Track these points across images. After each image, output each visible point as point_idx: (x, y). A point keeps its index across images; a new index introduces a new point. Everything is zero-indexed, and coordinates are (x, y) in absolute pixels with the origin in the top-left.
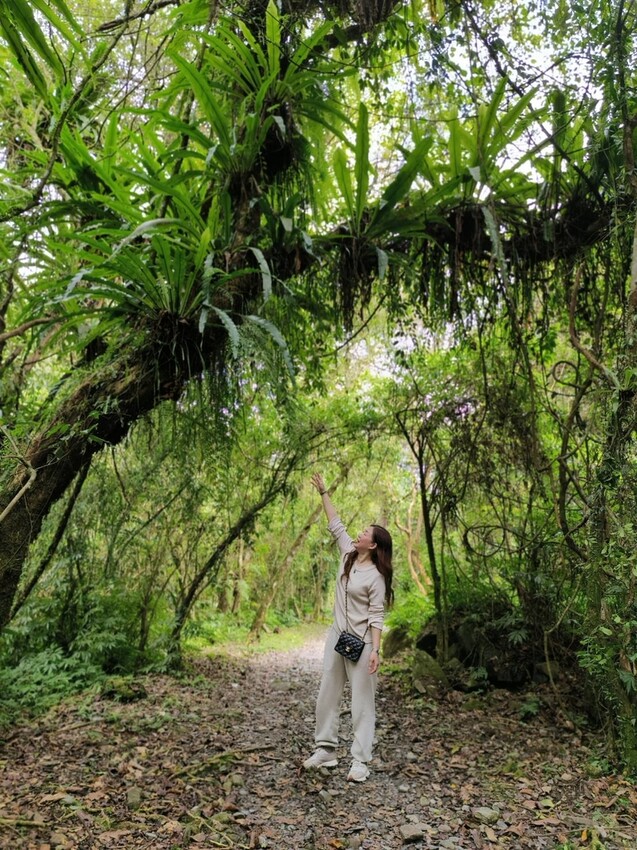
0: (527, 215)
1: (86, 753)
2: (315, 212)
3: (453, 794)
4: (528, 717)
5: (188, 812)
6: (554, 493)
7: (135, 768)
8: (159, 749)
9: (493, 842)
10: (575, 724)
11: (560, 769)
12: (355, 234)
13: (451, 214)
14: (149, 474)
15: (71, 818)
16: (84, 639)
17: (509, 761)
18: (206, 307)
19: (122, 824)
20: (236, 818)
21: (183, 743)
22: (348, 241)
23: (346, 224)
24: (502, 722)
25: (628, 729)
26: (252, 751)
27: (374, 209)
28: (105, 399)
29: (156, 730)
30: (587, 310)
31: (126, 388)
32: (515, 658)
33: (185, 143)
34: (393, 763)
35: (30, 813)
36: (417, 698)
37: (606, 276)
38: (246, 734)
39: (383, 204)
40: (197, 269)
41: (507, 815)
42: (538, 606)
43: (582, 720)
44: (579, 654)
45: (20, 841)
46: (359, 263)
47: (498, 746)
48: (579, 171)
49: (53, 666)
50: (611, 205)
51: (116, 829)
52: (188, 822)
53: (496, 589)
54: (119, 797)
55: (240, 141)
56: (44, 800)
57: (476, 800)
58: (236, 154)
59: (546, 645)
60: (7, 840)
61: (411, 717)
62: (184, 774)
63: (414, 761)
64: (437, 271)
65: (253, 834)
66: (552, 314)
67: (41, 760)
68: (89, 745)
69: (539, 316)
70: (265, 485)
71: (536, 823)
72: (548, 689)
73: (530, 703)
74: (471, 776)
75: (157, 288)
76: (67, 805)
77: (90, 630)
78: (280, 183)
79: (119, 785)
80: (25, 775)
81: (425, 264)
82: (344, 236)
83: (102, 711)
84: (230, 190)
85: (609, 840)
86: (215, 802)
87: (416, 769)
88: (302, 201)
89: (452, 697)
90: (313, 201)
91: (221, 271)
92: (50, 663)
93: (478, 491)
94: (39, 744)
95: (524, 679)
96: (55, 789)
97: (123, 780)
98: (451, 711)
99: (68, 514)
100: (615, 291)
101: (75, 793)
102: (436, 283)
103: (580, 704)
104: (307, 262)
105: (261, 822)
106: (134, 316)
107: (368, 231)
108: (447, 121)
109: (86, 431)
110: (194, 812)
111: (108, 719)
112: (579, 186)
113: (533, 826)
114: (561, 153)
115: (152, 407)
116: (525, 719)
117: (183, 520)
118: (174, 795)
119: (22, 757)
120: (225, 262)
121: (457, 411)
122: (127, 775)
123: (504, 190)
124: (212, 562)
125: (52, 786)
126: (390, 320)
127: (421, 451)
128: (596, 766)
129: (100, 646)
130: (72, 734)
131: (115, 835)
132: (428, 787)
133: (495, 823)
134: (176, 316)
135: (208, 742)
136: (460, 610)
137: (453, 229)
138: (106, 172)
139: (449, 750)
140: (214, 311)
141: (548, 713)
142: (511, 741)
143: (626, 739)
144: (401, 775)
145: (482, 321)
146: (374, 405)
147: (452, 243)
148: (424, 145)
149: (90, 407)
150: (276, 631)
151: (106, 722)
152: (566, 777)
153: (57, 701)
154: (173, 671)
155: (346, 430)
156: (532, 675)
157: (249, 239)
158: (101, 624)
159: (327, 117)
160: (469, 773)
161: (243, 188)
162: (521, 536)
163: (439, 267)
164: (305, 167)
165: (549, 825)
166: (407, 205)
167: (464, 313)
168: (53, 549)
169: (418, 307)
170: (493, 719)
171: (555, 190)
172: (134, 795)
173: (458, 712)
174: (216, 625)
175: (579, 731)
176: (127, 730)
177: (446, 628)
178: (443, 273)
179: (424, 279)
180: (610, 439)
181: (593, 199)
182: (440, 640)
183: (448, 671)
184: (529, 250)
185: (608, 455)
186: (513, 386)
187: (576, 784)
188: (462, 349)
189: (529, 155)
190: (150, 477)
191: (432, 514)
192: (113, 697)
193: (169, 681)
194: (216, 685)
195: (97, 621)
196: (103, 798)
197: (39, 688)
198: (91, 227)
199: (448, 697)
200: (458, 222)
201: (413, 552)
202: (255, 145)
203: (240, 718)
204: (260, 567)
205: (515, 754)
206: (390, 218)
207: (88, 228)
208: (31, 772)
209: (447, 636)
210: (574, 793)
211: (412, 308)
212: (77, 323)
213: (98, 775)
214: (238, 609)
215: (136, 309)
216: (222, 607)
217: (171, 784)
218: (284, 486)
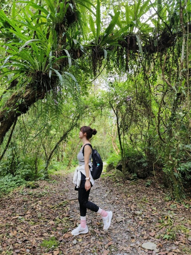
0: (149, 38)
1: (23, 204)
2: (83, 37)
3: (129, 208)
4: (148, 186)
5: (56, 218)
6: (156, 124)
7: (39, 207)
8: (45, 201)
9: (141, 221)
10: (161, 187)
11: (157, 200)
12: (96, 44)
13: (126, 38)
14: (35, 122)
15: (21, 223)
16: (19, 171)
17: (144, 198)
18: (51, 69)
19: (37, 223)
20: (69, 218)
21: (52, 199)
22: (94, 47)
23: (93, 41)
24: (141, 188)
25: (176, 188)
26: (72, 200)
27: (102, 36)
28: (20, 99)
29: (43, 196)
30: (166, 68)
31: (27, 96)
32: (144, 171)
33: (40, 13)
34: (112, 201)
35: (9, 222)
36: (117, 183)
37: (173, 57)
38: (69, 195)
39: (105, 34)
40: (47, 56)
41: (144, 213)
42: (151, 156)
43: (163, 186)
44: (163, 169)
45: (7, 230)
46: (98, 54)
47: (140, 194)
48: (165, 23)
49: (10, 180)
50: (175, 34)
51: (35, 225)
52: (56, 221)
53: (139, 152)
54: (35, 215)
55: (58, 12)
56: (13, 218)
57: (135, 209)
58: (57, 16)
59: (153, 166)
60: (4, 230)
61: (116, 188)
62: (53, 208)
63: (118, 200)
64: (122, 56)
65: (75, 223)
66: (156, 70)
67: (10, 207)
68: (24, 201)
69: (153, 70)
70: (70, 124)
71: (153, 215)
72: (153, 178)
73: (149, 182)
74: (133, 203)
75: (34, 63)
76: (20, 219)
77: (20, 169)
78: (71, 27)
79: (34, 212)
80: (6, 212)
81: (118, 54)
82: (93, 45)
83: (27, 192)
84: (55, 29)
85: (173, 218)
86: (63, 214)
87: (118, 202)
88: (79, 33)
89: (127, 182)
90: (82, 33)
91: (55, 57)
92: (9, 179)
93: (133, 124)
94: (9, 202)
95: (147, 176)
96: (16, 215)
97: (35, 210)
98: (127, 186)
99: (11, 135)
100: (175, 62)
101: (22, 215)
102: (122, 60)
103: (162, 182)
104: (81, 54)
105: (76, 219)
106: (27, 72)
107: (100, 44)
108: (125, 6)
109: (15, 110)
110: (57, 218)
111: (29, 194)
112: (165, 28)
113: (152, 216)
114: (160, 18)
115: (35, 102)
116: (147, 187)
117: (46, 135)
118: (51, 214)
119: (4, 206)
120: (56, 54)
121: (127, 100)
122: (36, 209)
123: (142, 29)
124: (56, 147)
125: (14, 214)
126: (107, 72)
127: (117, 113)
128: (167, 199)
129: (24, 173)
130: (19, 199)
131: (35, 226)
132: (122, 206)
133: (141, 215)
134: (41, 72)
135: (59, 198)
136: (128, 158)
137: (127, 43)
138: (13, 23)
139: (127, 196)
140: (54, 70)
141: (153, 185)
142: (144, 193)
143: (176, 191)
144: (114, 204)
145: (135, 73)
146: (103, 99)
147: (126, 47)
148: (117, 14)
149: (16, 102)
150: (75, 166)
151: (28, 195)
152: (160, 202)
153: (12, 190)
154: (46, 179)
155: (94, 107)
156: (149, 175)
157: (63, 46)
158: (23, 167)
159: (86, 4)
160: (133, 202)
161: (60, 29)
162: (146, 136)
163: (122, 55)
164: (79, 21)
165: (156, 215)
166: (112, 35)
167: (130, 70)
168: (7, 146)
169: (116, 68)
170: (139, 187)
171: (158, 30)
172: (39, 215)
173: (129, 186)
174: (57, 165)
175: (162, 189)
176: (35, 197)
177: (125, 163)
178: (124, 57)
179: (118, 59)
180: (173, 108)
181: (169, 33)
182: (123, 167)
183: (125, 175)
184: (149, 49)
185: (173, 112)
186: (144, 92)
187: (162, 204)
188: (129, 81)
189: (150, 18)
190: (35, 123)
191: (120, 131)
192: (29, 187)
193: (45, 182)
194: (59, 183)
195: (22, 166)
196: (30, 216)
197: (6, 186)
198: (9, 42)
199: (126, 182)
200: (129, 40)
201: (114, 142)
202: (63, 14)
203: (67, 191)
204: (69, 148)
205: (145, 196)
206: (108, 39)
207: (8, 42)
208: (8, 211)
209: (125, 165)
210: (162, 206)
211: (114, 68)
212: (7, 75)
213: (28, 210)
214: (63, 160)
215: (28, 70)
216: (58, 160)
217: (49, 211)
218: (76, 124)
